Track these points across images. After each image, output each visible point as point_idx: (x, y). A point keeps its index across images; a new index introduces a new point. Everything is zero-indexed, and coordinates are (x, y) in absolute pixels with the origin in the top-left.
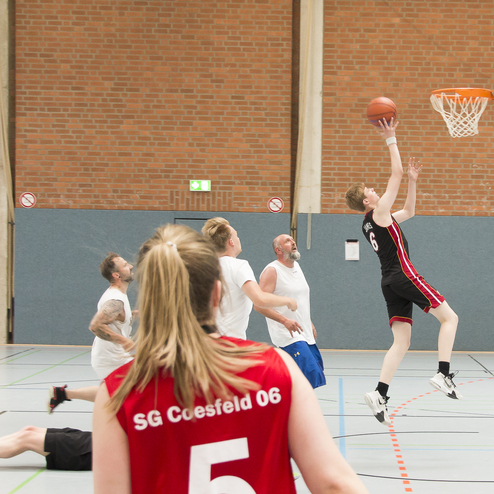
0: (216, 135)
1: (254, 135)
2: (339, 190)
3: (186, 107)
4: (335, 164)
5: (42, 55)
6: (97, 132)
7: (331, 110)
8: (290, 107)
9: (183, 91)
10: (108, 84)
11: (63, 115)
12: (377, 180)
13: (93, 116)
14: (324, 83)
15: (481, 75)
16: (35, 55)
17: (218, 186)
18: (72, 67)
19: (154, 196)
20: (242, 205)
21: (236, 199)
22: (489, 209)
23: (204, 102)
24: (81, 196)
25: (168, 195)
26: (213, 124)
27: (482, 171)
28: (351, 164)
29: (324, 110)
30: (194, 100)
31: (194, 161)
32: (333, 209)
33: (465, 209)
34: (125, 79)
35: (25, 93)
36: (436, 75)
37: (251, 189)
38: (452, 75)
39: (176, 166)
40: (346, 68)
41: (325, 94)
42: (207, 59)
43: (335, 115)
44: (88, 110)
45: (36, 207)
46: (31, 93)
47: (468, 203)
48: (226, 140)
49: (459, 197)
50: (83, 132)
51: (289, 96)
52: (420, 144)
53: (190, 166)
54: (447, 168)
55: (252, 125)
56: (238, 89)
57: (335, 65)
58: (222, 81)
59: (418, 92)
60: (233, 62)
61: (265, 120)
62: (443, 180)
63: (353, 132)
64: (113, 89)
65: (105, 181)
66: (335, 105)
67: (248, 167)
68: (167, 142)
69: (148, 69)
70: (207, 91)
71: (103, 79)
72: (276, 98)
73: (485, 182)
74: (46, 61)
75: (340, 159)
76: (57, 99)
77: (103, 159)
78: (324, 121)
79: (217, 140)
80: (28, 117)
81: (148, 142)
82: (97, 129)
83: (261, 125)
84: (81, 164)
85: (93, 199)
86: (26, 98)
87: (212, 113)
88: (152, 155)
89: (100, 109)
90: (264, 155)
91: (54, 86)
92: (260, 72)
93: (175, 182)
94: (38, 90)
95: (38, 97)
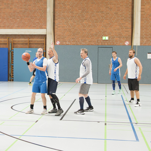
0: (110, 24)
1: (121, 24)
2: (145, 39)
3: (101, 16)
4: (144, 31)
5: (62, 4)
6: (77, 24)
7: (143, 16)
8: (131, 15)
9: (100, 12)
10: (80, 11)
11: (68, 20)
13: (76, 20)
14: (141, 8)
16: (60, 4)
17: (110, 38)
18: (70, 6)
19: (92, 41)
20: (117, 43)
21: (115, 42)
23: (107, 15)
24: (72, 41)
25: (96, 41)
26: (109, 21)
28: (149, 31)
29: (141, 16)
30: (104, 14)
31: (104, 31)
32: (144, 44)
34: (84, 9)
35: (57, 14)
37: (120, 39)
39: (98, 33)
40: (148, 4)
41: (141, 12)
42: (107, 3)
43: (144, 17)
44: (74, 18)
45: (60, 45)
46: (59, 14)
48: (113, 25)
50: (73, 24)
51: (131, 12)
53: (102, 33)
55: (120, 21)
56: (116, 11)
57: (145, 3)
58: (112, 9)
60: (115, 3)
61: (124, 19)
63: (150, 22)
64: (81, 12)
65: (79, 37)
66: (144, 15)
67: (119, 33)
69: (91, 6)
70: (107, 12)
71: (79, 9)
72: (127, 13)
74: (63, 5)
75: (146, 30)
76: (66, 15)
77: (79, 31)
78: (141, 19)
79: (110, 25)
80: (58, 20)
81: (91, 26)
82: (77, 23)
83: (123, 21)
84: (73, 33)
85: (76, 42)
86: (58, 15)
87: (109, 18)
88: (92, 30)
89: (78, 17)
90: (124, 29)
91: (65, 12)
92: (123, 6)
93: (98, 37)
94: (61, 13)
95: (61, 15)
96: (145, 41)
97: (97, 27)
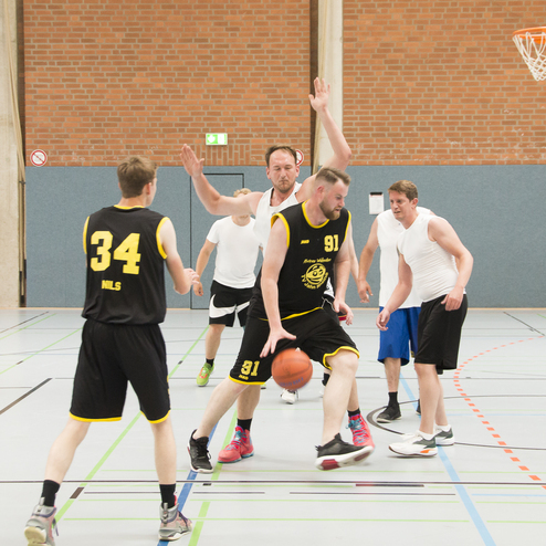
0: (232, 86)
1: (272, 85)
2: (361, 141)
3: (200, 57)
4: (358, 113)
5: (50, 7)
6: (108, 86)
8: (308, 54)
9: (196, 40)
10: (120, 36)
11: (74, 69)
12: (402, 129)
13: (103, 69)
14: (345, 28)
15: (512, 15)
16: (44, 7)
17: (234, 139)
18: (81, 18)
19: (169, 151)
20: (260, 158)
21: (253, 152)
22: (522, 156)
23: (219, 52)
24: (93, 153)
26: (228, 75)
27: (514, 117)
28: (373, 113)
29: (344, 57)
30: (209, 50)
31: (209, 113)
32: (355, 160)
33: (496, 157)
34: (136, 29)
35: (33, 47)
36: (463, 16)
37: (269, 141)
38: (481, 16)
39: (191, 119)
40: (367, 12)
41: (345, 40)
42: (221, 7)
43: (355, 62)
44: (99, 63)
45: (47, 165)
46: (39, 47)
47: (499, 151)
48: (243, 91)
49: (489, 145)
50: (94, 86)
51: (308, 43)
52: (447, 90)
53: (205, 119)
54: (476, 114)
55: (269, 74)
56: (254, 37)
57: (355, 9)
58: (237, 29)
59: (444, 35)
60: (249, 9)
61: (283, 69)
62: (472, 127)
63: (376, 79)
64: (124, 41)
65: (118, 136)
66: (356, 51)
67: (266, 119)
68: (182, 94)
69: (160, 18)
70: (222, 40)
71: (114, 30)
72: (295, 46)
73: (516, 128)
74: (54, 13)
75: (362, 108)
76: (67, 52)
77: (116, 114)
78: (344, 68)
79: (233, 91)
80: (37, 72)
81: (161, 95)
82: (109, 83)
83: (279, 74)
84: (93, 120)
85: (106, 156)
86: (34, 52)
87: (228, 63)
88: (166, 108)
89: (112, 61)
90: (283, 106)
91: (64, 39)
92: (277, 18)
93: (189, 136)
94: (48, 44)
95: (48, 50)
96: (361, 147)
97: (183, 97)
